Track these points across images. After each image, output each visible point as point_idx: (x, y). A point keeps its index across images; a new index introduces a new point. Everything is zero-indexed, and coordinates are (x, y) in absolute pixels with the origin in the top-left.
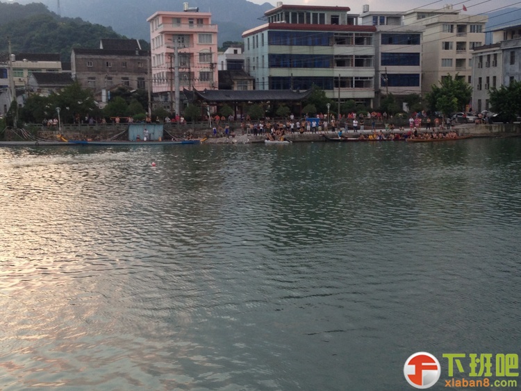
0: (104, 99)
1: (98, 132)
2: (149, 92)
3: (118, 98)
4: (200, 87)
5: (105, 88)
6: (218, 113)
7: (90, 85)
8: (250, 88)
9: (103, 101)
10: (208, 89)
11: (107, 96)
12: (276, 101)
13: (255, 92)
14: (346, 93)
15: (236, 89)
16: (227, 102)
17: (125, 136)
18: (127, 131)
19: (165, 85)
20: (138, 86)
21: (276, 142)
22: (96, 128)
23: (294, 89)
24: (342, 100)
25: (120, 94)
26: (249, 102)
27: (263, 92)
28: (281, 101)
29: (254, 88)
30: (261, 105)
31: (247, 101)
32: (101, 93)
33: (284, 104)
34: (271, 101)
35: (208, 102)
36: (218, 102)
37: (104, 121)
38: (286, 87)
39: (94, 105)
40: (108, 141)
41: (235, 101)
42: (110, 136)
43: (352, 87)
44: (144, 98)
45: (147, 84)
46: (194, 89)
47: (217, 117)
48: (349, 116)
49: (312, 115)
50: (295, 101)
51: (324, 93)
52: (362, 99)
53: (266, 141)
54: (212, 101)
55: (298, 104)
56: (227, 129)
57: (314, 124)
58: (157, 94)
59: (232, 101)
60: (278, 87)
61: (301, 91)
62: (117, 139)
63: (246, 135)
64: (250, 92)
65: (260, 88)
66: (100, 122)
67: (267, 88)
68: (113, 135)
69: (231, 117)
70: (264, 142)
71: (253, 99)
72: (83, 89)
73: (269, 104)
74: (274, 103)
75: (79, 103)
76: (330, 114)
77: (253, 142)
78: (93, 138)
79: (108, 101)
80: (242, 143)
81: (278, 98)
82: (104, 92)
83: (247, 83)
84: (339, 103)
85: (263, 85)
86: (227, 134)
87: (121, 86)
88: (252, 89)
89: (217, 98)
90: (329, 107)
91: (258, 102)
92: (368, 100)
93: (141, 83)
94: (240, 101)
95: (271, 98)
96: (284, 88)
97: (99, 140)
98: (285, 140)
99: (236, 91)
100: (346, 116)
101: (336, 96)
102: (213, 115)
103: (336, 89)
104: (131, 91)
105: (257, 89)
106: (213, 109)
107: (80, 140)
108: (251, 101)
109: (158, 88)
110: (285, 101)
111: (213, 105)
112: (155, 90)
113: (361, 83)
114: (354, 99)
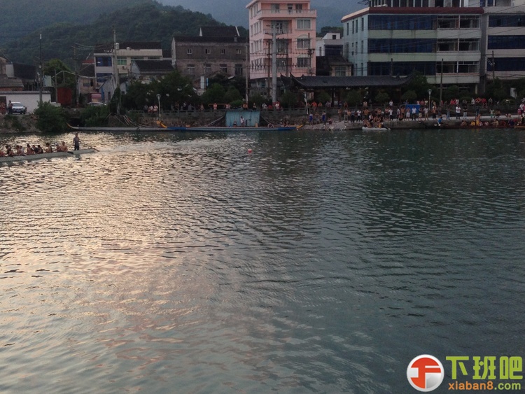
0: (202, 85)
1: (196, 119)
2: (246, 78)
3: (216, 85)
4: (298, 73)
5: (203, 75)
6: (315, 99)
7: (190, 72)
8: (348, 74)
9: (202, 88)
10: (306, 75)
11: (205, 82)
12: (374, 87)
13: (353, 78)
14: (449, 79)
15: (333, 75)
16: (324, 88)
17: (222, 122)
18: (224, 118)
19: (262, 71)
20: (236, 73)
21: (374, 129)
22: (194, 114)
23: (394, 74)
24: (445, 85)
25: (217, 81)
26: (347, 88)
27: (362, 78)
28: (379, 87)
29: (352, 74)
30: (359, 91)
31: (344, 87)
32: (200, 80)
33: (383, 90)
34: (370, 87)
35: (305, 88)
36: (316, 88)
37: (202, 107)
38: (386, 72)
39: (193, 91)
40: (206, 128)
41: (333, 87)
42: (208, 122)
43: (456, 72)
44: (241, 84)
45: (245, 70)
46: (291, 75)
47: (314, 104)
48: (452, 102)
49: (412, 102)
50: (396, 87)
51: (425, 79)
52: (466, 85)
53: (363, 128)
54: (310, 88)
55: (398, 90)
56: (324, 116)
57: (414, 111)
58: (254, 81)
59: (330, 87)
60: (378, 73)
61: (401, 77)
62: (214, 125)
63: (343, 122)
64: (349, 78)
65: (359, 74)
66: (198, 108)
67: (365, 73)
68: (210, 121)
69: (329, 104)
70: (361, 129)
71: (352, 85)
72: (183, 76)
73: (367, 90)
74: (373, 90)
75: (179, 90)
76: (431, 100)
77: (350, 129)
78: (192, 124)
79: (206, 88)
80: (338, 130)
81: (376, 84)
82: (202, 79)
83: (345, 69)
84: (441, 89)
85: (362, 71)
86: (324, 120)
87: (219, 73)
88: (350, 75)
89: (314, 84)
90: (430, 93)
91: (356, 88)
92: (472, 85)
93: (239, 69)
94: (338, 88)
95: (369, 84)
96: (383, 74)
97: (197, 126)
98: (383, 126)
99: (333, 77)
100: (448, 103)
101: (438, 81)
102: (310, 102)
103: (438, 75)
104: (229, 78)
105: (355, 75)
106: (311, 96)
107: (179, 126)
108: (349, 87)
109: (256, 74)
110: (384, 87)
111: (311, 91)
112: (252, 77)
113: (465, 67)
114: (457, 84)
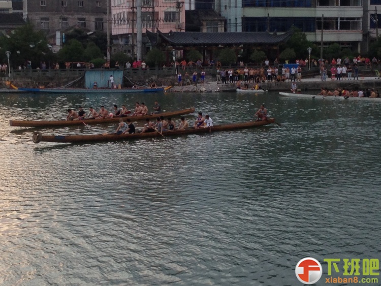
0: (58, 42)
1: (51, 79)
2: (108, 34)
3: (74, 41)
4: (165, 28)
5: (59, 30)
6: (185, 58)
7: (43, 26)
8: (221, 30)
9: (57, 46)
10: (174, 30)
11: (62, 38)
12: (249, 44)
13: (226, 34)
14: (330, 36)
15: (205, 31)
16: (195, 45)
17: (81, 83)
18: (83, 78)
19: (125, 26)
20: (96, 27)
22: (49, 74)
23: (271, 31)
24: (325, 43)
25: (75, 37)
26: (220, 46)
27: (236, 34)
28: (255, 44)
29: (225, 30)
30: (233, 49)
31: (217, 45)
32: (55, 35)
33: (259, 48)
34: (245, 44)
35: (174, 45)
36: (185, 45)
38: (262, 28)
39: (48, 48)
40: (62, 89)
41: (204, 44)
42: (64, 83)
43: (337, 28)
44: (102, 41)
45: (106, 25)
46: (158, 31)
47: (184, 63)
49: (292, 61)
50: (273, 45)
51: (304, 36)
52: (349, 43)
54: (179, 45)
55: (275, 48)
57: (293, 71)
58: (116, 37)
59: (201, 44)
60: (253, 29)
61: (278, 33)
62: (71, 86)
64: (221, 34)
65: (233, 30)
66: (53, 67)
67: (240, 30)
68: (67, 82)
71: (224, 42)
72: (36, 31)
73: (242, 48)
74: (248, 47)
75: (31, 46)
76: (311, 59)
77: (224, 91)
78: (46, 86)
79: (63, 44)
80: (211, 92)
81: (252, 41)
82: (58, 35)
83: (217, 25)
84: (322, 47)
85: (236, 26)
87: (77, 27)
88: (223, 31)
89: (183, 41)
90: (310, 52)
91: (230, 45)
92: (354, 44)
93: (100, 24)
94: (209, 45)
95: (244, 41)
96: (259, 30)
97: (52, 87)
99: (205, 34)
101: (319, 39)
102: (179, 60)
103: (318, 32)
104: (88, 33)
105: (228, 31)
106: (180, 53)
107: (31, 87)
108: (222, 44)
109: (118, 30)
110: (260, 44)
111: (181, 49)
112: (114, 32)
113: (346, 24)
114: (339, 42)
